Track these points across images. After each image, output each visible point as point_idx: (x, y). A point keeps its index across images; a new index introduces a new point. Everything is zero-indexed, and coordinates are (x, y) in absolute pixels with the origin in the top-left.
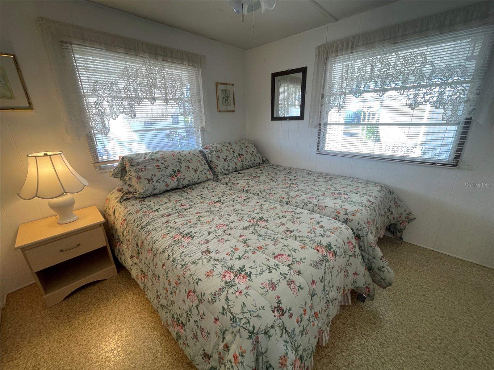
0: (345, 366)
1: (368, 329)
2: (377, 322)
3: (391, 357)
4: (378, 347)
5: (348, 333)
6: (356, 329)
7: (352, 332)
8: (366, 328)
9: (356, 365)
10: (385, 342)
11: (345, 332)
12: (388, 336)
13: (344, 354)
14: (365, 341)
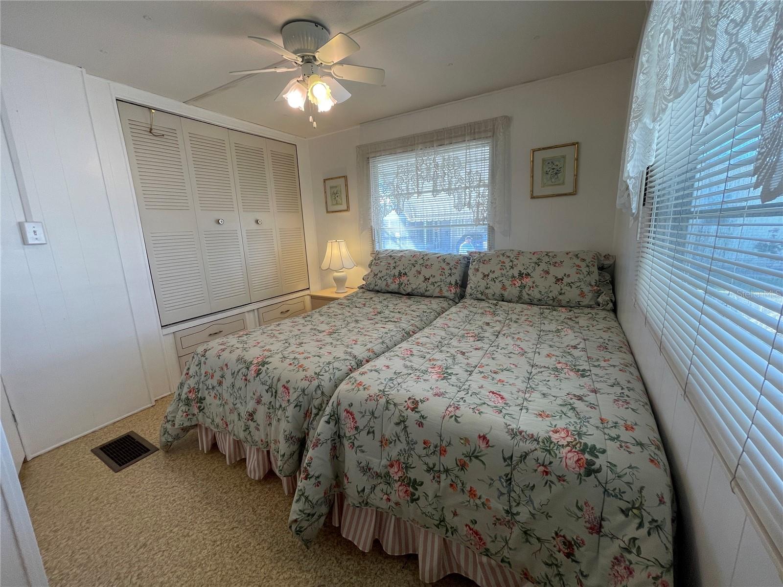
0: (227, 499)
1: (263, 536)
2: (272, 554)
3: (217, 556)
4: (236, 542)
5: (263, 509)
6: (266, 519)
7: (264, 514)
8: (265, 534)
9: (224, 510)
10: (239, 555)
11: (265, 505)
12: (246, 563)
13: (240, 499)
14: (248, 528)
